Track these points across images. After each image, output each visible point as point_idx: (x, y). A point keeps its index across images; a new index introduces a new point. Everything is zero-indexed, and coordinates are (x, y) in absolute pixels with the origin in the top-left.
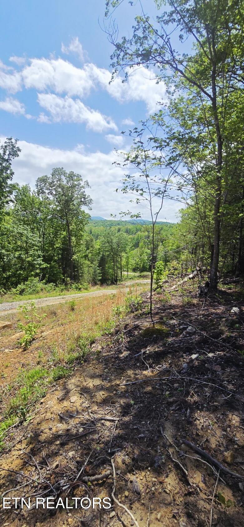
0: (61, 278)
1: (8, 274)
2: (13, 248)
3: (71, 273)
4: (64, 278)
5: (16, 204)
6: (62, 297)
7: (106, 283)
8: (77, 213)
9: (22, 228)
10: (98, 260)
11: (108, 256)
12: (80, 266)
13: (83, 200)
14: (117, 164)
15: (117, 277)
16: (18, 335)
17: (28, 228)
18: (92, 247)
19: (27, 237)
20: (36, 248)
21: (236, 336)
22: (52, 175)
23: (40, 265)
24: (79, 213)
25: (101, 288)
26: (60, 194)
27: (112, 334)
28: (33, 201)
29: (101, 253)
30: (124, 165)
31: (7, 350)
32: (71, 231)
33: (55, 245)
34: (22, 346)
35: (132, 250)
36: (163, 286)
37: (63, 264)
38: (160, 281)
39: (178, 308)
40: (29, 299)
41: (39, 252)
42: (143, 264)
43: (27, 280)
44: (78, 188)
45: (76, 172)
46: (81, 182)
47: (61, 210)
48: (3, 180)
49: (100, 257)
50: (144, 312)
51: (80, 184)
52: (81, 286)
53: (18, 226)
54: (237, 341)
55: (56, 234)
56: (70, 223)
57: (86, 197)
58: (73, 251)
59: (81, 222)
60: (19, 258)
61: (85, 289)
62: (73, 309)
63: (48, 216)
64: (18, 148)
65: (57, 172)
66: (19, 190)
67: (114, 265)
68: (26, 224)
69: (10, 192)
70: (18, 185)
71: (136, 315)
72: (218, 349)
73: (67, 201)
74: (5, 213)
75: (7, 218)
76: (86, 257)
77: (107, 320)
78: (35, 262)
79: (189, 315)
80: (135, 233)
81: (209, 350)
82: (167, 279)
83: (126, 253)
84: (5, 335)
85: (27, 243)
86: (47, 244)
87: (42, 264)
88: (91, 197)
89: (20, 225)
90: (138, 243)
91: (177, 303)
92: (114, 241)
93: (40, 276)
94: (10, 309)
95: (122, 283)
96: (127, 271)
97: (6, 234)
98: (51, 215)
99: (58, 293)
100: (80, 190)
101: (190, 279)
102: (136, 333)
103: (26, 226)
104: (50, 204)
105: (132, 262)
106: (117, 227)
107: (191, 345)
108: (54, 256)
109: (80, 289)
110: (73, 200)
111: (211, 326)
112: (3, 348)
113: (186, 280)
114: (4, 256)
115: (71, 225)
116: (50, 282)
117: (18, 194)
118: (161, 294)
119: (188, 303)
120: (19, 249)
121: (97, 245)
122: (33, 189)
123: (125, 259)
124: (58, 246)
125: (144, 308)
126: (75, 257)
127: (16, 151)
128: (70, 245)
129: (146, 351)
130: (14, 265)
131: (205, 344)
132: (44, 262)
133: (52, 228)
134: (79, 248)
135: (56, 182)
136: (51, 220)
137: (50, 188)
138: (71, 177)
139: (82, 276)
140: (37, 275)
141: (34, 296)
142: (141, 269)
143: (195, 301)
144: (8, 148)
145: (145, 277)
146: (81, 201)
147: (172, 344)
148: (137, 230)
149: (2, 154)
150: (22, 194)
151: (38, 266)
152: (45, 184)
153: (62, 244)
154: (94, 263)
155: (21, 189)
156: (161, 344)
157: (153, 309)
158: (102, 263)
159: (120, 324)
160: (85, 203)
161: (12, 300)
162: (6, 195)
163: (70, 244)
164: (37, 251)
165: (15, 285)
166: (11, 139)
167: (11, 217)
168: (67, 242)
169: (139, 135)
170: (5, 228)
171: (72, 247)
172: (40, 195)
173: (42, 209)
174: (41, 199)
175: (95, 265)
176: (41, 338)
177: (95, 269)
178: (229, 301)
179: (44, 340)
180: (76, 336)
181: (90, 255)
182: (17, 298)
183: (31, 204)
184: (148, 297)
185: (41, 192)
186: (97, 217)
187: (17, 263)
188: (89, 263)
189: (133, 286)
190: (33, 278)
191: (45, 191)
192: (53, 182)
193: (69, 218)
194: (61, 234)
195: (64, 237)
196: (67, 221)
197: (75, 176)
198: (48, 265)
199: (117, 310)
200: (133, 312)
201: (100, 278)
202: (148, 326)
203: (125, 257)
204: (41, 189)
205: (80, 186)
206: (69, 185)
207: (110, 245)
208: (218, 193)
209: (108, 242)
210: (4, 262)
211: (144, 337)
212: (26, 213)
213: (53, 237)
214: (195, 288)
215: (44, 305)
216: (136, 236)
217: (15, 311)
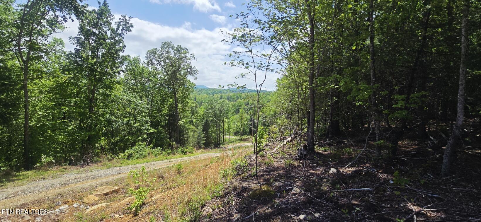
0: (167, 143)
1: (116, 139)
2: (122, 115)
3: (177, 138)
4: (170, 142)
5: (127, 73)
6: (169, 160)
7: (210, 146)
8: (184, 82)
9: (131, 95)
10: (202, 125)
11: (212, 121)
12: (185, 131)
13: (189, 70)
14: (226, 41)
15: (219, 140)
16: (127, 200)
17: (137, 95)
18: (196, 113)
19: (136, 105)
20: (143, 114)
21: (338, 196)
22: (162, 48)
23: (148, 130)
24: (185, 82)
25: (205, 151)
26: (168, 65)
27: (221, 197)
28: (142, 71)
29: (205, 118)
30: (231, 43)
31: (118, 216)
32: (178, 98)
33: (162, 111)
34: (132, 211)
35: (233, 116)
36: (264, 149)
37: (169, 129)
38: (261, 144)
39: (281, 170)
40: (137, 163)
41: (147, 118)
42: (244, 128)
43: (134, 145)
44: (185, 60)
45: (183, 46)
46: (187, 55)
47: (169, 80)
48: (116, 52)
49: (203, 123)
50: (250, 175)
51: (187, 56)
52: (186, 150)
53: (127, 93)
54: (339, 200)
55: (163, 101)
56: (177, 91)
57: (192, 68)
58: (179, 117)
59: (187, 90)
60: (127, 124)
61: (190, 152)
62: (179, 173)
63: (156, 85)
64: (131, 24)
65: (166, 45)
66: (130, 61)
67: (217, 130)
68: (135, 92)
69: (122, 63)
70: (129, 56)
71: (243, 178)
72: (323, 209)
73: (174, 72)
74: (116, 82)
75: (118, 86)
76: (191, 122)
77: (216, 183)
78: (143, 128)
79: (292, 176)
80: (236, 100)
81: (314, 210)
82: (268, 143)
83: (228, 118)
84: (113, 201)
85: (135, 109)
86: (155, 110)
87: (149, 130)
88: (197, 68)
89: (130, 93)
90: (239, 109)
91: (280, 165)
92: (217, 107)
93: (147, 140)
94: (118, 174)
95: (224, 146)
96: (229, 135)
97: (115, 102)
98: (159, 84)
99: (165, 157)
100: (187, 61)
101: (288, 142)
102: (245, 195)
103: (135, 94)
104: (158, 74)
105: (233, 126)
106: (219, 95)
107: (298, 206)
108: (161, 121)
109: (185, 153)
110: (180, 71)
111: (314, 187)
112: (113, 214)
113: (285, 143)
114: (113, 122)
115: (178, 93)
116: (157, 147)
117: (129, 64)
118: (264, 156)
119: (290, 164)
120: (128, 115)
121: (201, 111)
122: (143, 60)
123: (227, 124)
124: (165, 112)
125: (250, 171)
126: (180, 122)
127: (129, 26)
128: (177, 112)
129: (256, 213)
130: (122, 131)
131: (310, 204)
132: (151, 128)
133: (160, 96)
134: (185, 114)
135: (164, 55)
136: (159, 88)
137: (159, 60)
138: (179, 50)
139: (187, 140)
140: (144, 140)
141: (141, 160)
142: (241, 133)
143: (296, 163)
144: (121, 24)
145: (245, 140)
146: (188, 72)
147: (280, 205)
148: (238, 98)
149: (116, 29)
150: (133, 65)
151: (146, 131)
152: (155, 56)
153: (169, 111)
154: (198, 127)
155: (132, 60)
156: (270, 205)
157: (258, 171)
158: (206, 127)
159: (229, 186)
160: (191, 74)
161: (120, 165)
162: (117, 65)
163: (176, 110)
164: (145, 117)
165: (123, 150)
166: (125, 16)
167: (121, 86)
168: (173, 109)
169: (245, 18)
170: (116, 96)
171: (179, 113)
172: (149, 66)
173: (151, 78)
174: (150, 70)
175: (200, 130)
176: (151, 203)
177: (200, 133)
178: (326, 162)
179: (155, 204)
180: (186, 199)
181: (195, 120)
182: (124, 163)
183: (141, 74)
184: (252, 160)
185: (150, 63)
186: (200, 86)
187: (125, 129)
188: (194, 128)
189: (235, 149)
190: (140, 143)
191: (154, 62)
192: (162, 54)
193: (175, 87)
194: (168, 101)
195: (171, 104)
196: (174, 90)
197: (182, 49)
198: (156, 131)
199: (224, 173)
200: (240, 175)
201: (204, 142)
202: (256, 188)
203: (227, 122)
204: (151, 60)
205: (187, 58)
206: (177, 57)
207: (213, 112)
208: (312, 67)
209: (211, 109)
210: (113, 128)
211: (253, 199)
212: (136, 82)
213: (161, 104)
214: (294, 151)
215: (151, 169)
216: (237, 103)
217: (123, 176)
